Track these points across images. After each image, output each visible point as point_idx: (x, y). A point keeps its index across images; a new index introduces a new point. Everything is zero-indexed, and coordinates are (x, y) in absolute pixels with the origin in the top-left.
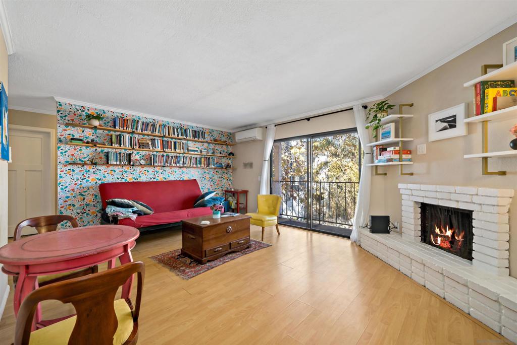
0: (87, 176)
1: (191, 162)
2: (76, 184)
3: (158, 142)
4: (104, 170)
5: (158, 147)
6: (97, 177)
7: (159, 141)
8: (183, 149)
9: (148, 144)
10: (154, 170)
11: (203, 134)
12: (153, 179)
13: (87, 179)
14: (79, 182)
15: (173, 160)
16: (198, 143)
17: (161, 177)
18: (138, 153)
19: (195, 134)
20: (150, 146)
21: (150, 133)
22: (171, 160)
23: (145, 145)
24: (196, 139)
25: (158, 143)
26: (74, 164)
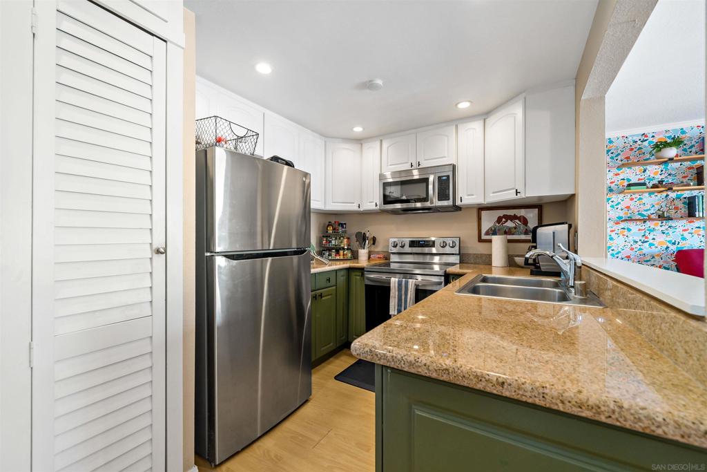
0: (651, 237)
2: (632, 249)
4: (682, 228)
6: (669, 239)
13: (651, 241)
14: (637, 245)
26: (630, 220)
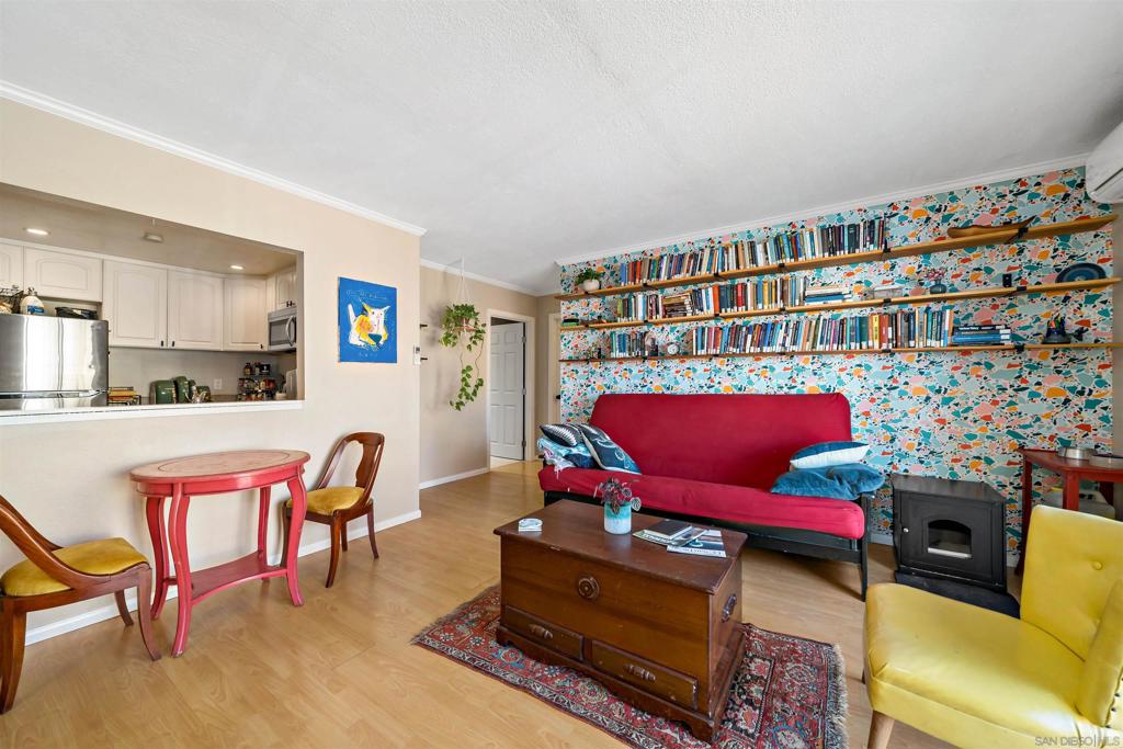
1: (815, 336)
3: (707, 294)
5: (708, 308)
7: (710, 290)
8: (782, 298)
9: (682, 304)
10: (709, 368)
11: (876, 229)
12: (705, 388)
15: (750, 337)
16: (867, 266)
17: (727, 384)
18: (672, 330)
19: (835, 238)
20: (688, 308)
21: (688, 276)
22: (746, 336)
23: (675, 308)
24: (840, 255)
25: (709, 296)
